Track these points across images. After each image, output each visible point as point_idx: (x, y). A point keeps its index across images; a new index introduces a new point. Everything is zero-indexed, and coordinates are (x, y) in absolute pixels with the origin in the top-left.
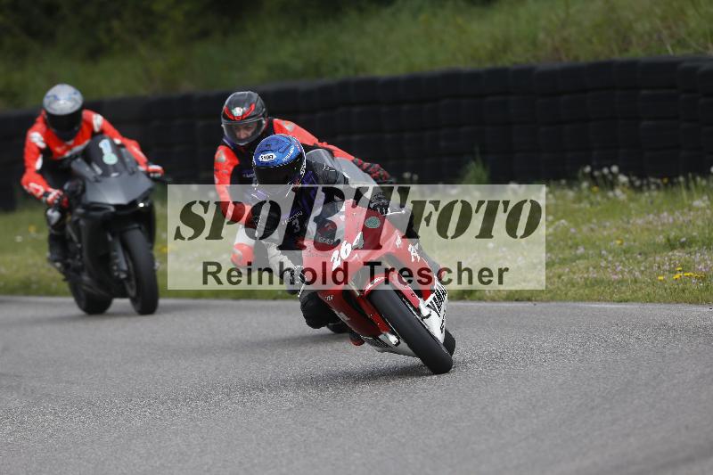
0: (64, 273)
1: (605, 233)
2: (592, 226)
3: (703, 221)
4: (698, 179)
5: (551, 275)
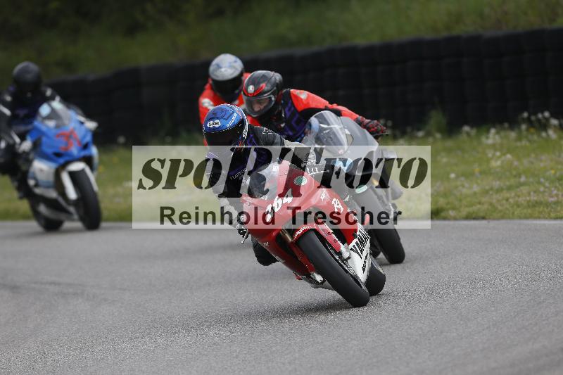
1: (542, 165)
2: (531, 159)
5: (500, 198)
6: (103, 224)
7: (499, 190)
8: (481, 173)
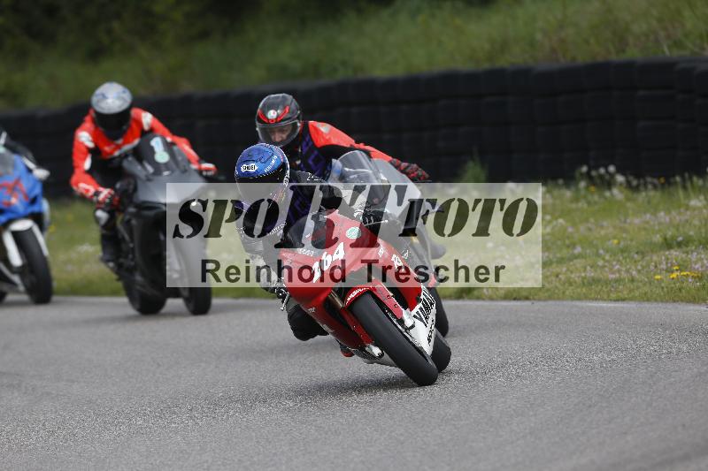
0: (117, 273)
1: (603, 232)
2: (590, 225)
3: (700, 221)
4: (695, 179)
6: (55, 298)
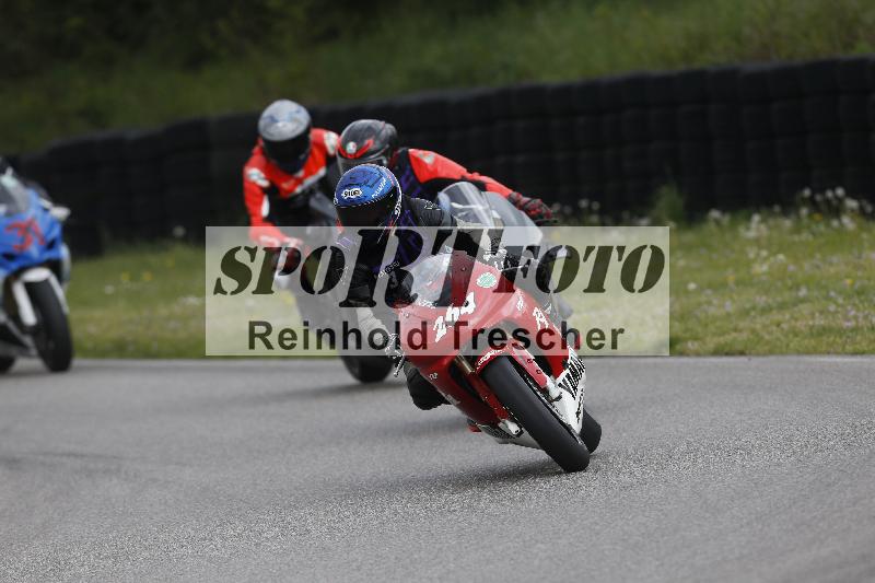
1: (832, 270)
2: (816, 262)
5: (768, 322)
7: (766, 310)
8: (738, 283)
